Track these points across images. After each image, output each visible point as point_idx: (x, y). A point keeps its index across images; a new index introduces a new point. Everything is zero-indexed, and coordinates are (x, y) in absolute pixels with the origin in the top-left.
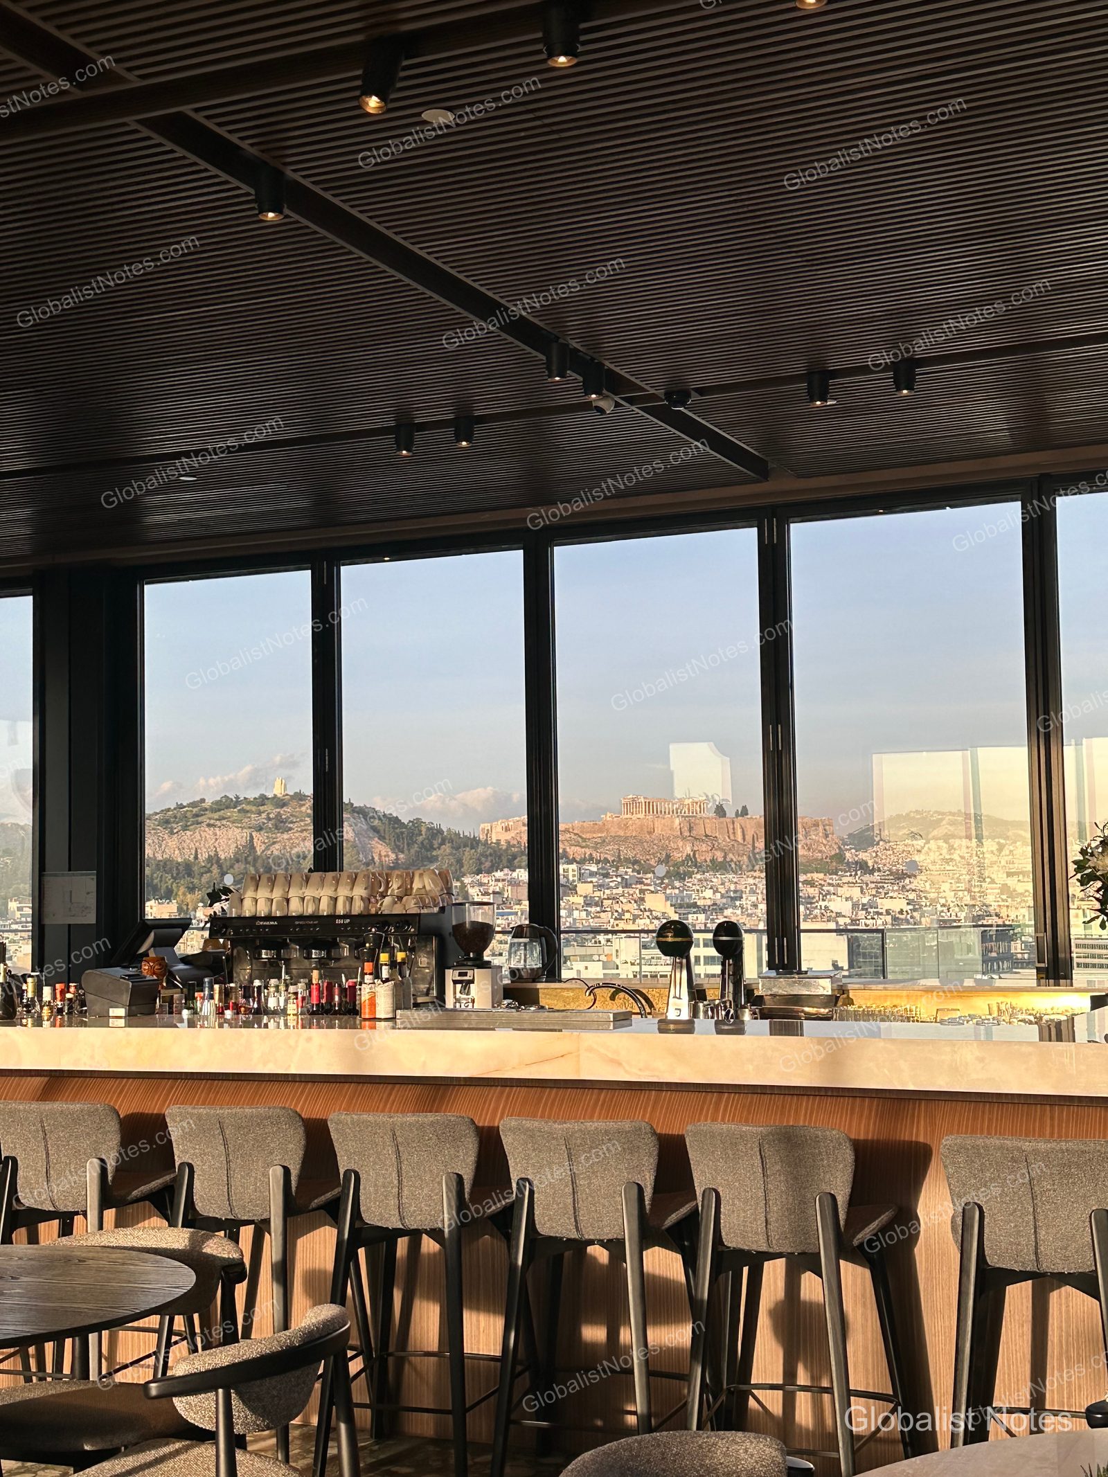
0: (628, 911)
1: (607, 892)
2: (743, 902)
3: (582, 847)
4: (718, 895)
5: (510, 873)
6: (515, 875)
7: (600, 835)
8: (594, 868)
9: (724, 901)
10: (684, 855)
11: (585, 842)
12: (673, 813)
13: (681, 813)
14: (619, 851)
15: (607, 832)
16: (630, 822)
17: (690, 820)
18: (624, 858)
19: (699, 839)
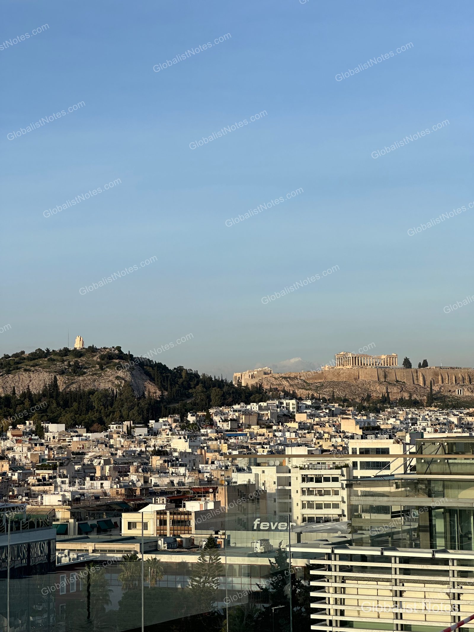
0: (327, 433)
1: (317, 419)
5: (245, 406)
6: (249, 407)
7: (320, 381)
8: (309, 403)
10: (381, 396)
11: (309, 386)
12: (373, 365)
13: (378, 365)
14: (334, 392)
15: (325, 379)
16: (342, 371)
17: (385, 370)
18: (337, 397)
19: (391, 384)
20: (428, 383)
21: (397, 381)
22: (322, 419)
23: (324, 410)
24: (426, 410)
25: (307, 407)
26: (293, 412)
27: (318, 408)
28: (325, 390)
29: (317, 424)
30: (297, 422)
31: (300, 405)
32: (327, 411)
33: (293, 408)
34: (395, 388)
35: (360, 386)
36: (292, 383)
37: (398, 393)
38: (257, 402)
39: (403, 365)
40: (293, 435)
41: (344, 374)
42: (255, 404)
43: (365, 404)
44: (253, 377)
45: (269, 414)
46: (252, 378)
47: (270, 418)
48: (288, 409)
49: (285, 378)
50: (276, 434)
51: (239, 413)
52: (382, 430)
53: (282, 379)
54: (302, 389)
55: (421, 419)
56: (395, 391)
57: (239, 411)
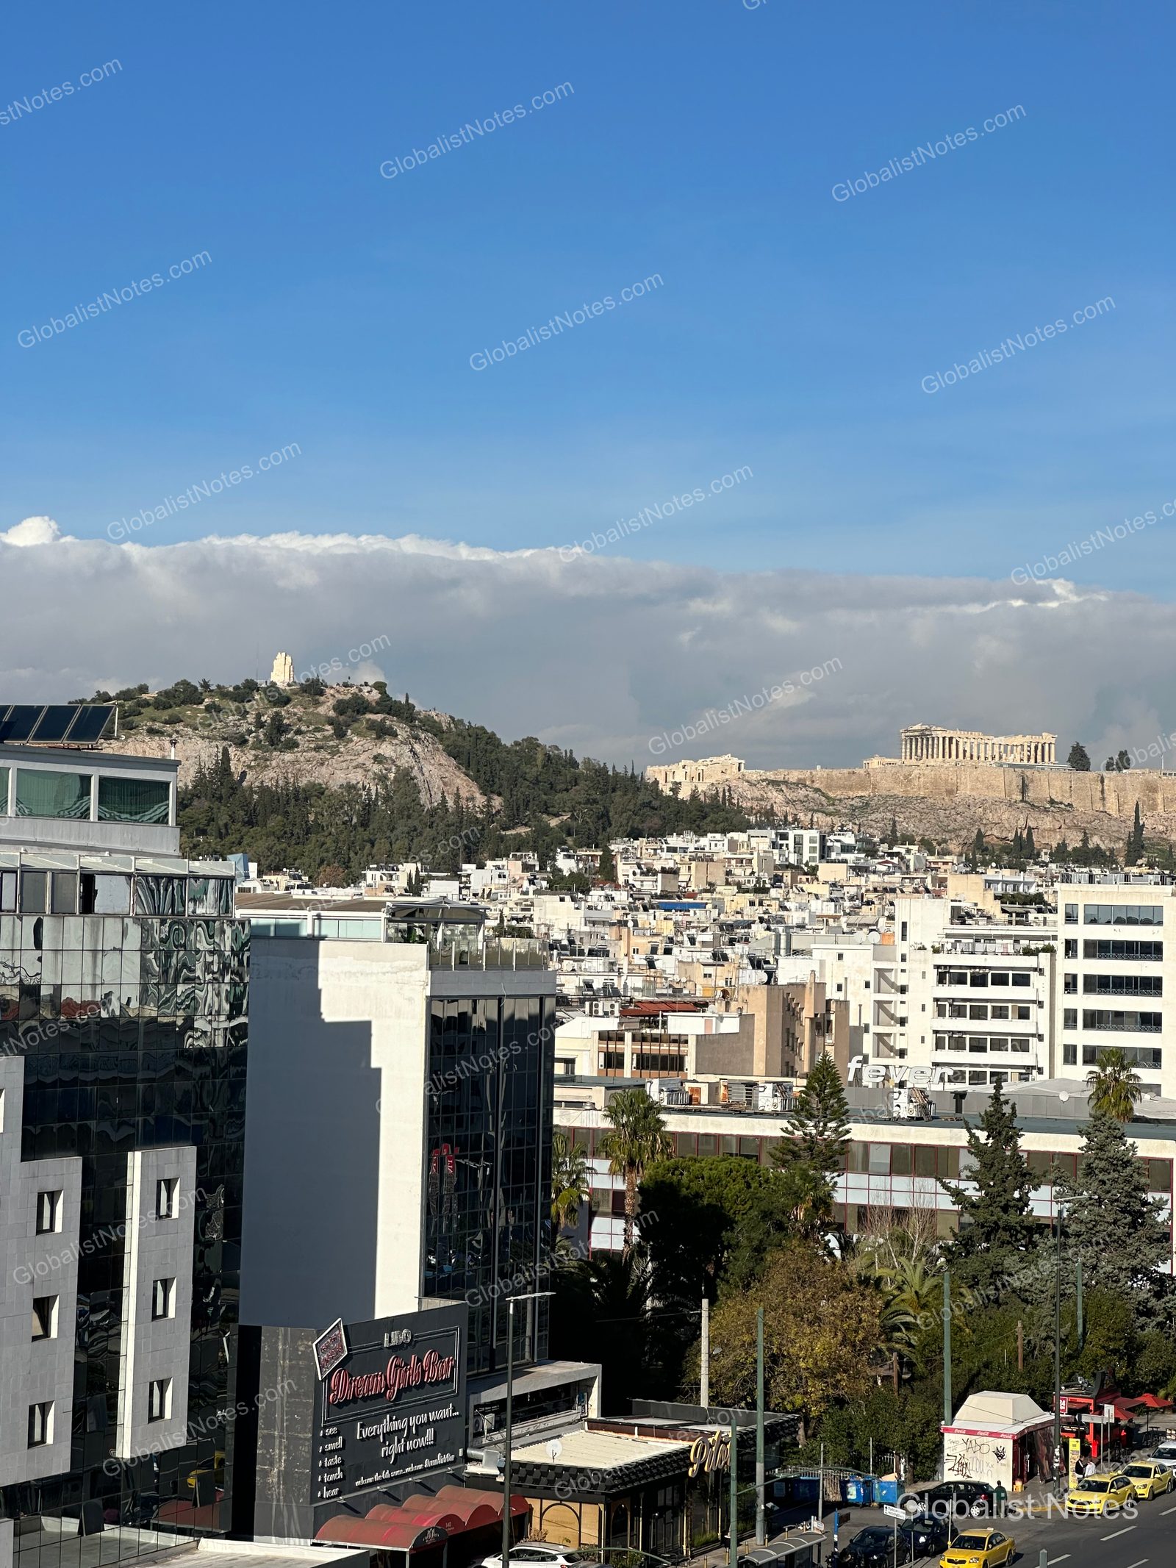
1: (873, 879)
3: (828, 814)
7: (860, 793)
8: (849, 839)
10: (1012, 835)
11: (833, 805)
14: (894, 822)
15: (874, 788)
16: (916, 772)
18: (905, 832)
19: (1038, 807)
20: (1129, 808)
21: (1052, 802)
22: (887, 878)
23: (888, 859)
25: (846, 849)
26: (812, 859)
27: (871, 853)
28: (873, 817)
30: (824, 883)
31: (828, 843)
32: (895, 860)
33: (812, 850)
34: (1047, 819)
35: (960, 809)
36: (790, 795)
37: (1054, 831)
40: (830, 908)
41: (922, 779)
42: (718, 835)
45: (754, 862)
47: (756, 870)
48: (798, 852)
49: (774, 783)
50: (786, 904)
51: (682, 855)
53: (768, 784)
54: (817, 811)
56: (1048, 826)
57: (682, 850)
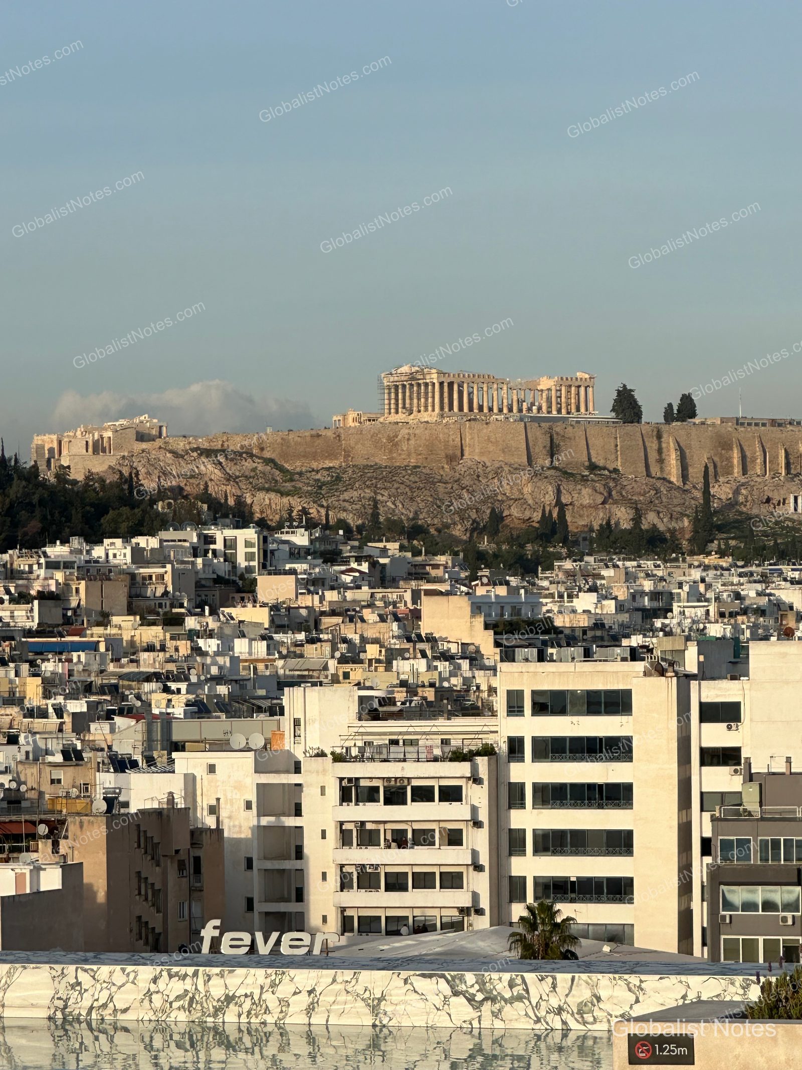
0: (376, 641)
1: (332, 596)
2: (672, 621)
3: (283, 494)
4: (610, 606)
5: (86, 547)
6: (98, 552)
7: (328, 464)
8: (301, 539)
9: (625, 617)
10: (537, 516)
11: (292, 480)
12: (510, 410)
13: (529, 409)
14: (376, 502)
15: (347, 456)
16: (404, 432)
17: (551, 428)
18: (388, 519)
19: (572, 475)
20: (696, 473)
21: (593, 467)
22: (349, 595)
23: (354, 565)
24: (690, 566)
25: (296, 554)
26: (249, 570)
27: (332, 557)
28: (346, 496)
29: (333, 613)
30: (264, 605)
31: (273, 546)
32: (365, 567)
33: (249, 557)
34: (586, 491)
35: (466, 482)
36: (232, 469)
37: (595, 507)
38: (127, 536)
39: (613, 410)
40: (261, 648)
41: (412, 442)
42: (118, 542)
43: (485, 544)
44: (98, 448)
45: (168, 578)
46: (96, 451)
47: (170, 589)
48: (230, 559)
49: (208, 453)
50: (201, 642)
51: (68, 572)
52: (558, 631)
53: (200, 455)
54: (268, 490)
55: (684, 595)
56: (586, 501)
57: (67, 565)
